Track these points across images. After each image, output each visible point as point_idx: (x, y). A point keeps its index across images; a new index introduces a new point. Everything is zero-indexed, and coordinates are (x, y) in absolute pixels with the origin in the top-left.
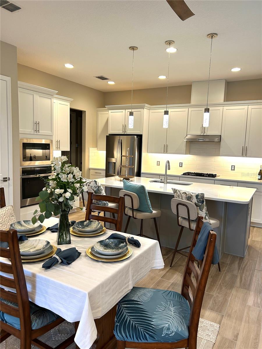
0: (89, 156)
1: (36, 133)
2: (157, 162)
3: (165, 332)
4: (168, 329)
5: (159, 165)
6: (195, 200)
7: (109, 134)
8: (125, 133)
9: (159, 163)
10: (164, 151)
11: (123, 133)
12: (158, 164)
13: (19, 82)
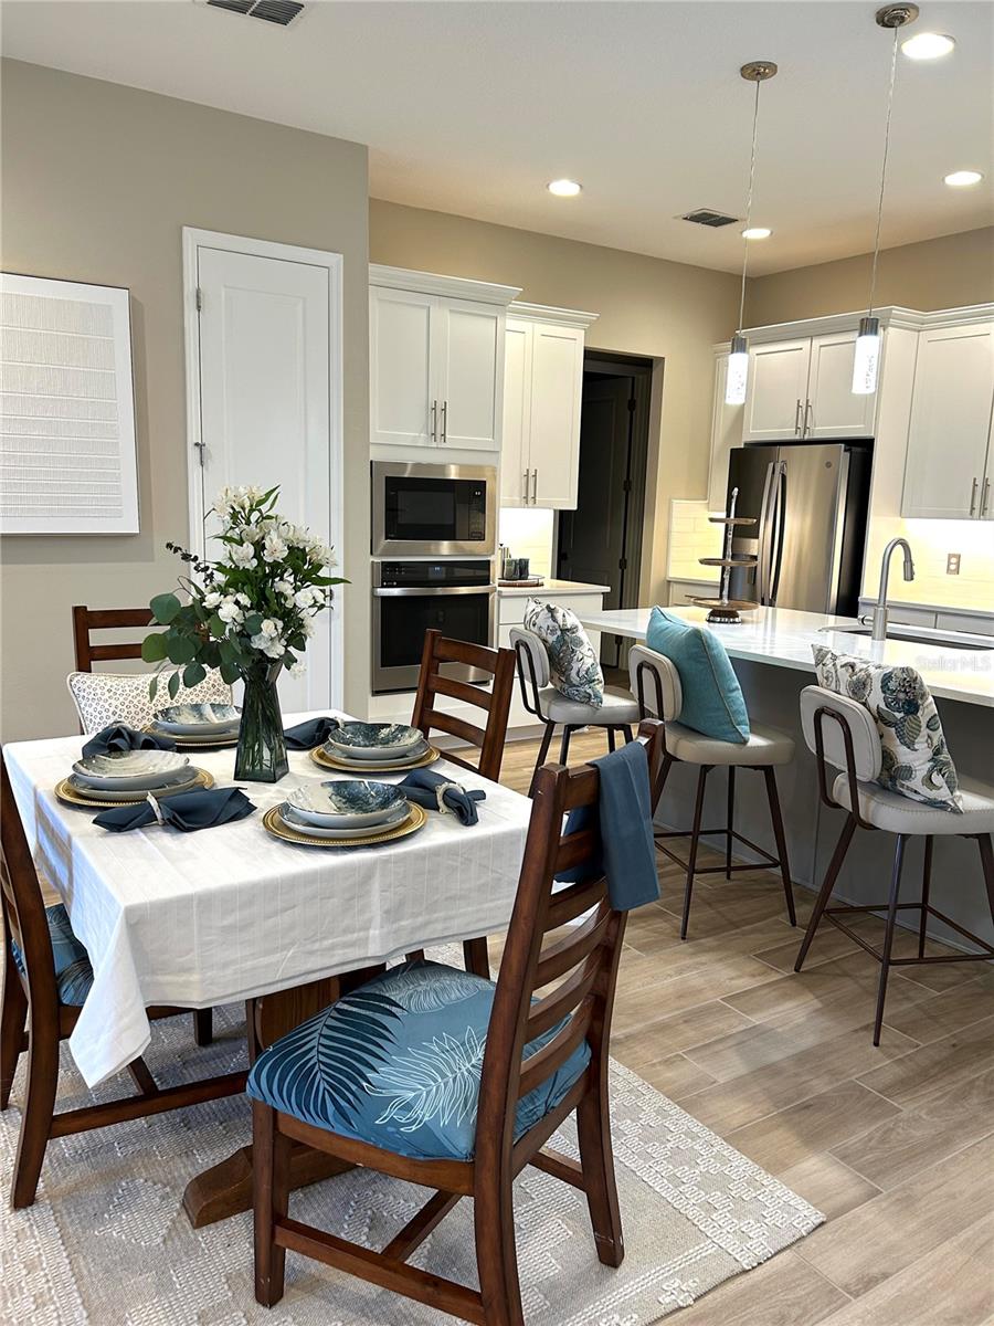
0: (668, 532)
1: (434, 445)
2: (950, 556)
3: (391, 1113)
4: (408, 1107)
5: (957, 571)
6: (876, 698)
7: (745, 444)
8: (806, 437)
9: (958, 564)
10: (973, 509)
11: (797, 437)
12: (953, 567)
13: (372, 267)
